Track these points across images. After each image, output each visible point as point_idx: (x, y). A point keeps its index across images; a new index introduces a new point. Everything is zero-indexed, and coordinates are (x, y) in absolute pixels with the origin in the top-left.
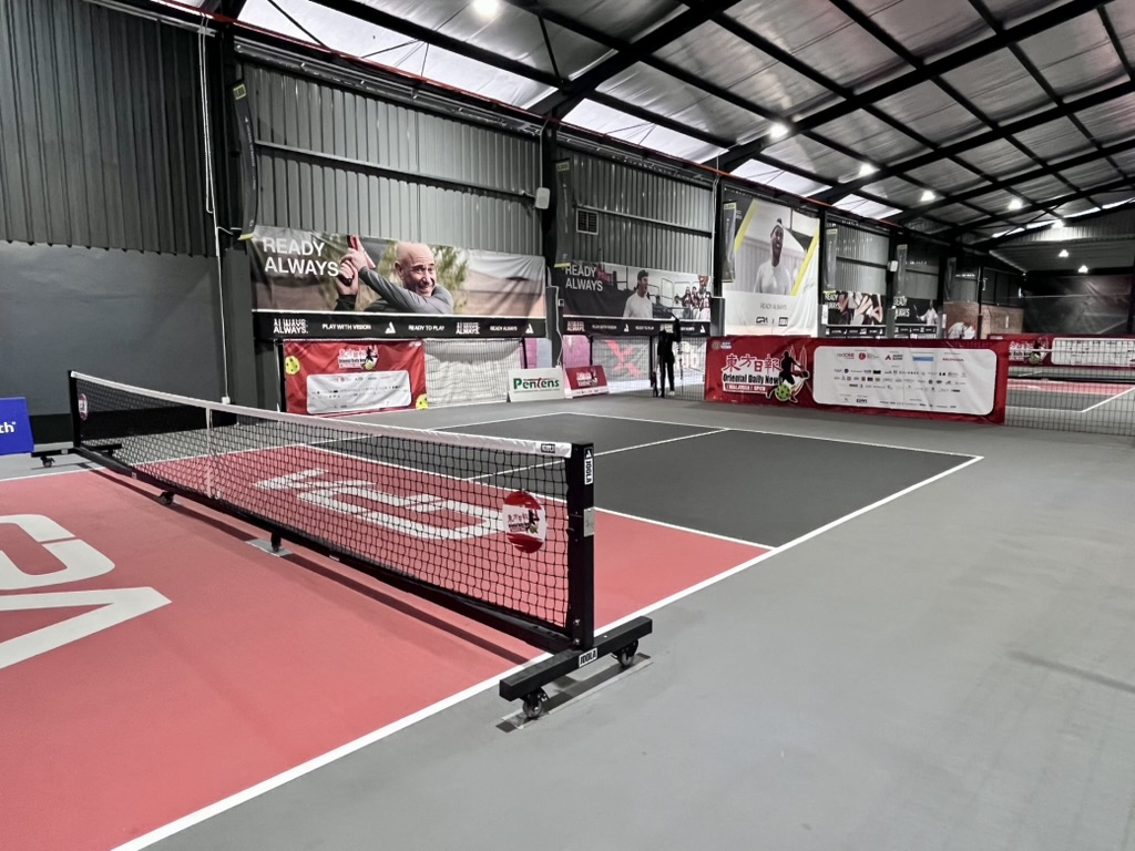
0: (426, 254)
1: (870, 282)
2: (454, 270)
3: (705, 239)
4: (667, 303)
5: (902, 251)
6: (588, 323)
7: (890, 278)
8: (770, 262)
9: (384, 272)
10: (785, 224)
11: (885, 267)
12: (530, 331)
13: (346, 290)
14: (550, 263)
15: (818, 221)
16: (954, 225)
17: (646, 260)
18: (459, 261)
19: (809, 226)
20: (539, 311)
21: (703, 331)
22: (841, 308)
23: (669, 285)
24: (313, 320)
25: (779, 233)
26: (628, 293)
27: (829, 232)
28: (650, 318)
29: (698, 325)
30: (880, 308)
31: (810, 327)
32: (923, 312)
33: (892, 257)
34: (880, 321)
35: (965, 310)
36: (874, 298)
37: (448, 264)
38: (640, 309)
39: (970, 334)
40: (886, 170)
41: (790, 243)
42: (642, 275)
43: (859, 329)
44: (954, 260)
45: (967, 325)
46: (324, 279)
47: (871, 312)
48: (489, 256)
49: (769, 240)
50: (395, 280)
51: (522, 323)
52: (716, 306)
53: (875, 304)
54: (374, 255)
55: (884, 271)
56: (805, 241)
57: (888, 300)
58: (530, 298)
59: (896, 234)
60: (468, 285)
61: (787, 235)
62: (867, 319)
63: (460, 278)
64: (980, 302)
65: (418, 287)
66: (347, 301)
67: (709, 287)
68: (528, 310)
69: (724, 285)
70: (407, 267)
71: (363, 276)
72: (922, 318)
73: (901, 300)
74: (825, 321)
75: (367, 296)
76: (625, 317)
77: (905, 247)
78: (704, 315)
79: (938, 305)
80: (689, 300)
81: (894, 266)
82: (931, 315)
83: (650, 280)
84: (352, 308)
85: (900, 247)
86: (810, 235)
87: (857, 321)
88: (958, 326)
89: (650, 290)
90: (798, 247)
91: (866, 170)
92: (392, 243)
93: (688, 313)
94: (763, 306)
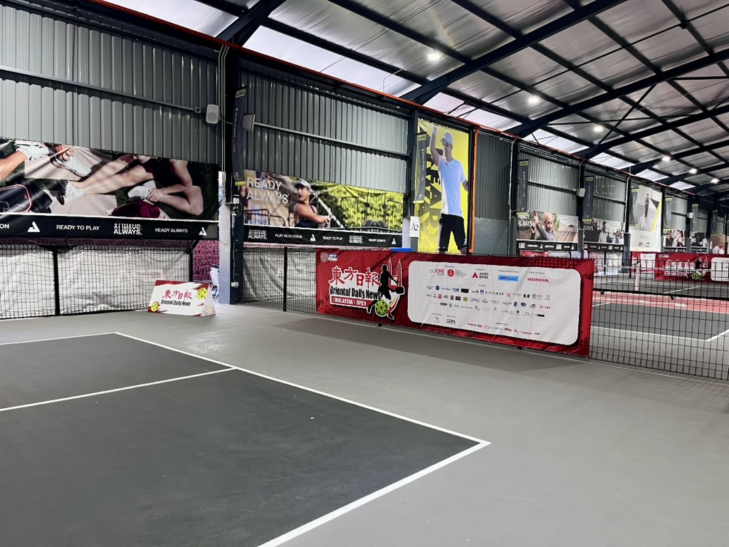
0: (551, 218)
1: (680, 223)
2: (557, 223)
3: (623, 206)
4: (611, 236)
5: (695, 208)
6: (589, 245)
7: (688, 221)
8: (644, 215)
9: (541, 225)
10: (650, 197)
11: (686, 216)
12: (573, 248)
13: (533, 232)
14: (580, 219)
15: (661, 194)
16: (716, 192)
17: (605, 216)
18: (557, 220)
19: (658, 196)
20: (576, 240)
21: (622, 249)
22: (669, 238)
23: (611, 228)
24: (527, 243)
25: (648, 201)
26: (600, 231)
27: (667, 199)
28: (606, 243)
29: (620, 246)
30: (684, 238)
31: (658, 247)
32: (701, 241)
33: (689, 210)
34: (684, 244)
35: (719, 239)
36: (681, 232)
37: (555, 220)
38: (603, 239)
39: (722, 252)
40: (700, 172)
41: (651, 205)
42: (604, 223)
43: (675, 249)
44: (717, 211)
45: (721, 247)
46: (529, 227)
47: (680, 240)
48: (566, 217)
49: (644, 205)
50: (543, 227)
51: (570, 244)
52: (627, 237)
53: (682, 236)
54: (539, 218)
55: (685, 218)
56: (656, 204)
57: (687, 234)
58: (573, 233)
59: (691, 198)
60: (560, 229)
61: (650, 202)
62: (679, 244)
63: (558, 227)
64: (726, 234)
65: (548, 229)
66: (533, 236)
67: (624, 229)
68: (572, 240)
69: (630, 227)
70: (546, 222)
71: (537, 226)
72: (701, 243)
73: (693, 234)
74: (664, 245)
75: (538, 234)
76: (599, 242)
77: (697, 205)
78: (622, 242)
79: (708, 236)
80: (617, 235)
81: (691, 215)
82: (705, 241)
83: (607, 225)
84: (534, 239)
85: (693, 205)
86: (658, 201)
87: (675, 245)
88: (717, 248)
89: (607, 230)
90: (654, 207)
91: (693, 171)
92: (543, 213)
93: (617, 241)
94: (642, 237)
